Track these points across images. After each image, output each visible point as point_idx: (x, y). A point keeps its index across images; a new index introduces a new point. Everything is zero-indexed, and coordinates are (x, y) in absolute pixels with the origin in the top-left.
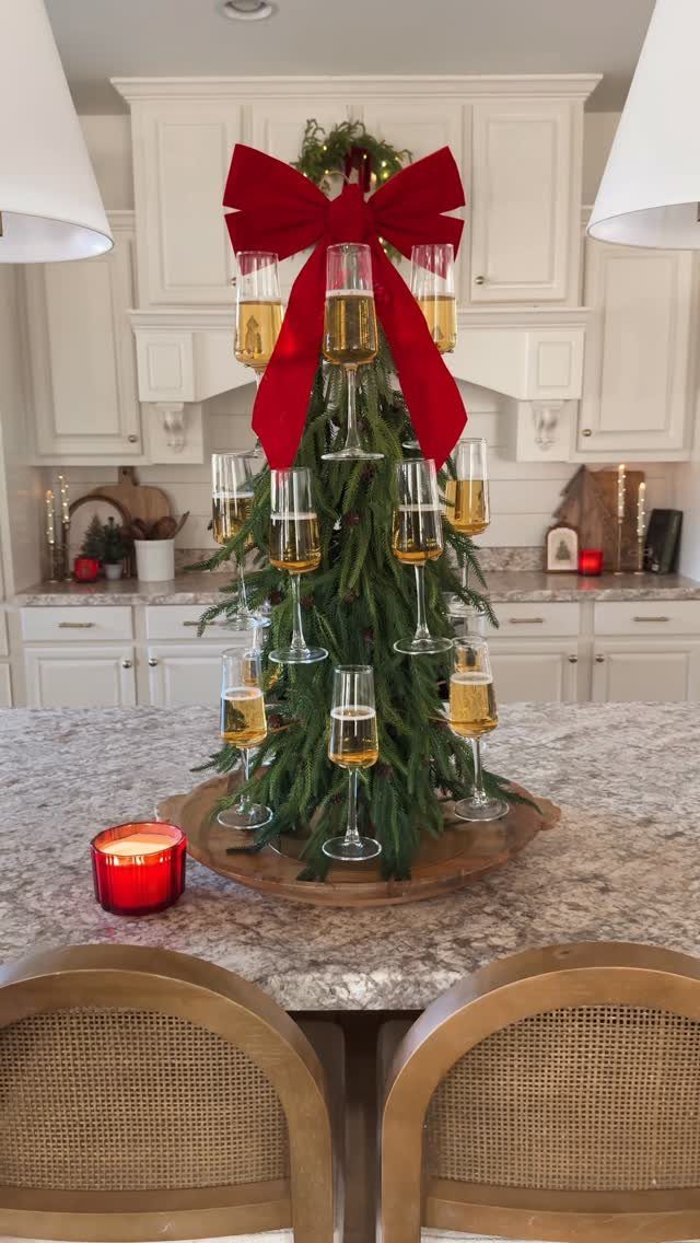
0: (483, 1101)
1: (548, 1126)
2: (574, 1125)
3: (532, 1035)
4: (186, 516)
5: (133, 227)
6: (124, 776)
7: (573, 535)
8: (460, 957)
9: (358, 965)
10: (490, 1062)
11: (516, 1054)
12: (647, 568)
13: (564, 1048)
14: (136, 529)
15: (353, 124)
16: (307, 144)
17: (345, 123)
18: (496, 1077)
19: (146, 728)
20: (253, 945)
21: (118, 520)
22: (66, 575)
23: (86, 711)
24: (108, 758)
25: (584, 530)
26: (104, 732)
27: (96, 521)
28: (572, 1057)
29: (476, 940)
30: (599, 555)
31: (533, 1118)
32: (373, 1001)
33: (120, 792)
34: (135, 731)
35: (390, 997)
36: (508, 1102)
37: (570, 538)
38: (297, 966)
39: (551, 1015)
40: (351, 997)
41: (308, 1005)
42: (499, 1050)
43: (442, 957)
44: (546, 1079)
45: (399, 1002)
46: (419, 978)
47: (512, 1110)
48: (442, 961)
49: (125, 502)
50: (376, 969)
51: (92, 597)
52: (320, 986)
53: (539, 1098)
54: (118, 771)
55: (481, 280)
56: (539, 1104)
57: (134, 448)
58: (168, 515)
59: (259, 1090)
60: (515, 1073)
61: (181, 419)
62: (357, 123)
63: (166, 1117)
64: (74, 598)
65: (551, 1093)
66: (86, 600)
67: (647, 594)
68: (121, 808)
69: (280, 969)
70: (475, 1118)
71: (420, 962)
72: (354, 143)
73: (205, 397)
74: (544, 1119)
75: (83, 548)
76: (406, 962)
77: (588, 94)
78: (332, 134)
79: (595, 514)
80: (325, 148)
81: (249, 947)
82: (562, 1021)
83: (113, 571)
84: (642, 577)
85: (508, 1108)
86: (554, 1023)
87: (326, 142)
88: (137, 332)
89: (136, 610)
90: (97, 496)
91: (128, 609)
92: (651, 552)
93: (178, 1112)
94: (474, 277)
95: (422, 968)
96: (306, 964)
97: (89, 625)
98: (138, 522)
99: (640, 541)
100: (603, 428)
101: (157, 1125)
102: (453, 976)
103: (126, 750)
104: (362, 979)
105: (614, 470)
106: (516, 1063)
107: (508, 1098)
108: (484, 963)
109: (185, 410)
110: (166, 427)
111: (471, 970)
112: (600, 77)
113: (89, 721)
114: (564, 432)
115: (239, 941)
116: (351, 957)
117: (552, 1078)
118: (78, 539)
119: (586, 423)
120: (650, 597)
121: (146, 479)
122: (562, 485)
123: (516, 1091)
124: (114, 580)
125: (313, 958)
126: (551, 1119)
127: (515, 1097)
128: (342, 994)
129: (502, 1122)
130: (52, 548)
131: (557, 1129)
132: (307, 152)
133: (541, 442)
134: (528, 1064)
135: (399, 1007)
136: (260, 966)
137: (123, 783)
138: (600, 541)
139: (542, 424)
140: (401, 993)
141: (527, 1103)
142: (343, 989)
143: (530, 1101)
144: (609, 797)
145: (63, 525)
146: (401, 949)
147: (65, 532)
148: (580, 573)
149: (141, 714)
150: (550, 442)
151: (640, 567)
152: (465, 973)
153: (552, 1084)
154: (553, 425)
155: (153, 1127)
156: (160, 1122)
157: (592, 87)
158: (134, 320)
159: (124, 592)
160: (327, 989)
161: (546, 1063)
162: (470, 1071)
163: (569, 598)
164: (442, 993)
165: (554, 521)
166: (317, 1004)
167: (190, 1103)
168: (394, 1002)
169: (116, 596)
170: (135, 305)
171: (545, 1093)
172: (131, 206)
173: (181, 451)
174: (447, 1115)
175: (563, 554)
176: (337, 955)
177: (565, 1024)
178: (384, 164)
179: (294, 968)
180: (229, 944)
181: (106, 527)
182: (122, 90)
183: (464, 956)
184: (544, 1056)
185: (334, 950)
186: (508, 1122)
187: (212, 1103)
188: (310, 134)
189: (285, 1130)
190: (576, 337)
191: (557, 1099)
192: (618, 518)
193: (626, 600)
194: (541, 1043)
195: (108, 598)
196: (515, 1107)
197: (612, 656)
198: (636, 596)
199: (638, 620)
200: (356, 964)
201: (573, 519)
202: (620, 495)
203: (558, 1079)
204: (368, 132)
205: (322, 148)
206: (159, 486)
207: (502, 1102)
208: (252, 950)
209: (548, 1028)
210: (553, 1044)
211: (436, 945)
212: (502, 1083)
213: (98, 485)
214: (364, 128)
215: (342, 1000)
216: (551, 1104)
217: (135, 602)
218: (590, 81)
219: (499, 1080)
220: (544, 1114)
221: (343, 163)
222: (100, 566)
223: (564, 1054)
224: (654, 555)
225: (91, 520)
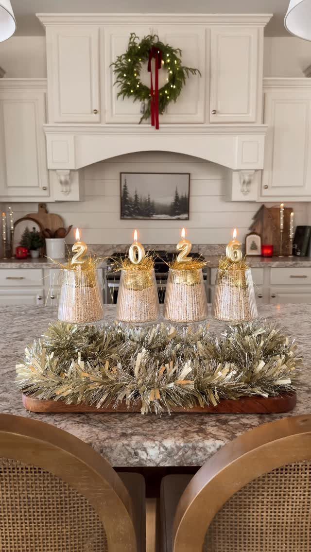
0: (242, 527)
1: (286, 544)
2: (303, 542)
3: (277, 480)
4: (71, 227)
5: (46, 87)
6: (20, 335)
7: (259, 238)
8: (223, 431)
9: (154, 436)
10: (247, 500)
11: (266, 494)
12: (294, 254)
13: (299, 489)
14: (46, 233)
15: (153, 36)
16: (131, 45)
17: (149, 36)
18: (251, 510)
19: (38, 314)
20: (83, 423)
21: (38, 229)
22: (12, 256)
23: (7, 306)
24: (13, 327)
25: (264, 235)
26: (14, 316)
27: (27, 230)
28: (304, 495)
29: (232, 420)
30: (271, 247)
31: (276, 538)
32: (164, 460)
33: (17, 342)
34: (32, 315)
35: (176, 457)
36: (259, 528)
37: (257, 239)
38: (112, 436)
39: (291, 466)
40: (149, 458)
41: (119, 463)
42: (254, 491)
43: (210, 431)
44: (285, 511)
45: (182, 461)
46: (195, 445)
47: (262, 533)
48: (210, 433)
49: (41, 221)
50: (166, 439)
51: (23, 264)
52: (127, 450)
53: (281, 524)
54: (18, 333)
55: (215, 112)
56: (280, 528)
57: (45, 193)
58: (62, 227)
59: (88, 515)
60: (265, 507)
61: (68, 177)
62: (155, 35)
63: (24, 534)
64: (14, 265)
65: (289, 521)
66: (20, 266)
67: (296, 264)
68: (14, 349)
69: (101, 438)
70: (236, 539)
71: (195, 434)
72: (153, 45)
73: (80, 167)
74: (284, 539)
75: (20, 243)
76: (186, 434)
77: (266, 24)
78: (143, 40)
79: (269, 228)
80: (139, 47)
81: (81, 424)
82: (298, 470)
83: (35, 254)
84: (292, 258)
85: (259, 532)
86: (292, 472)
87: (140, 45)
88: (46, 135)
89: (45, 271)
90: (28, 218)
91: (40, 270)
92: (296, 246)
93: (33, 531)
94: (211, 110)
95: (197, 437)
96: (119, 435)
97: (22, 278)
98: (47, 230)
99: (291, 240)
100: (273, 185)
101: (19, 540)
102: (219, 443)
103: (25, 323)
104: (156, 445)
105: (278, 207)
106: (265, 500)
107: (259, 524)
108: (239, 434)
109: (70, 174)
110: (61, 182)
111: (231, 439)
112: (272, 15)
113: (8, 311)
114: (254, 187)
115: (74, 421)
116: (149, 431)
117: (290, 510)
118: (18, 238)
119: (265, 183)
120: (298, 265)
121: (52, 209)
122: (253, 214)
123: (264, 520)
124: (35, 258)
125: (124, 431)
126: (288, 538)
127: (264, 524)
128: (143, 456)
129: (255, 542)
130: (5, 242)
131: (292, 546)
132: (130, 49)
133: (244, 191)
134: (274, 500)
135: (181, 465)
136: (87, 437)
137: (19, 338)
138: (271, 240)
139: (244, 182)
140: (183, 455)
141: (272, 528)
142: (143, 452)
143: (274, 526)
144: (299, 344)
145: (11, 230)
146: (182, 426)
147: (12, 235)
148: (262, 256)
149: (36, 308)
150: (248, 191)
151: (291, 253)
152: (227, 441)
153: (289, 514)
154: (249, 183)
155: (16, 541)
156: (20, 537)
157: (268, 20)
158: (46, 129)
159: (40, 262)
160: (133, 452)
161: (286, 500)
162: (234, 506)
163: (258, 266)
164: (212, 455)
165: (249, 232)
166: (125, 463)
167: (41, 525)
168: (178, 461)
169: (35, 264)
170: (46, 121)
171: (285, 521)
172: (46, 76)
173: (68, 194)
174: (217, 537)
175: (254, 247)
176: (140, 430)
177: (300, 472)
178: (168, 55)
179: (111, 438)
180: (68, 423)
181: (32, 232)
182: (41, 19)
183: (225, 430)
184: (285, 495)
185: (138, 426)
186: (259, 541)
187: (56, 524)
188: (132, 40)
189: (105, 542)
190: (261, 139)
191: (293, 525)
192: (280, 230)
193: (286, 267)
194: (283, 486)
195: (31, 265)
196: (264, 531)
197: (279, 295)
198: (291, 265)
199: (292, 277)
200: (152, 435)
201: (258, 231)
202: (282, 218)
203: (294, 511)
204: (160, 40)
205: (138, 47)
206: (59, 213)
207: (255, 528)
208: (83, 426)
209: (288, 475)
210: (291, 486)
211: (206, 423)
212: (255, 514)
213: (28, 213)
214: (158, 39)
215: (143, 460)
216: (288, 528)
217: (44, 267)
218: (267, 17)
219: (253, 512)
220: (284, 535)
221: (148, 55)
222: (29, 252)
223: (298, 493)
224: (298, 247)
225: (25, 230)
